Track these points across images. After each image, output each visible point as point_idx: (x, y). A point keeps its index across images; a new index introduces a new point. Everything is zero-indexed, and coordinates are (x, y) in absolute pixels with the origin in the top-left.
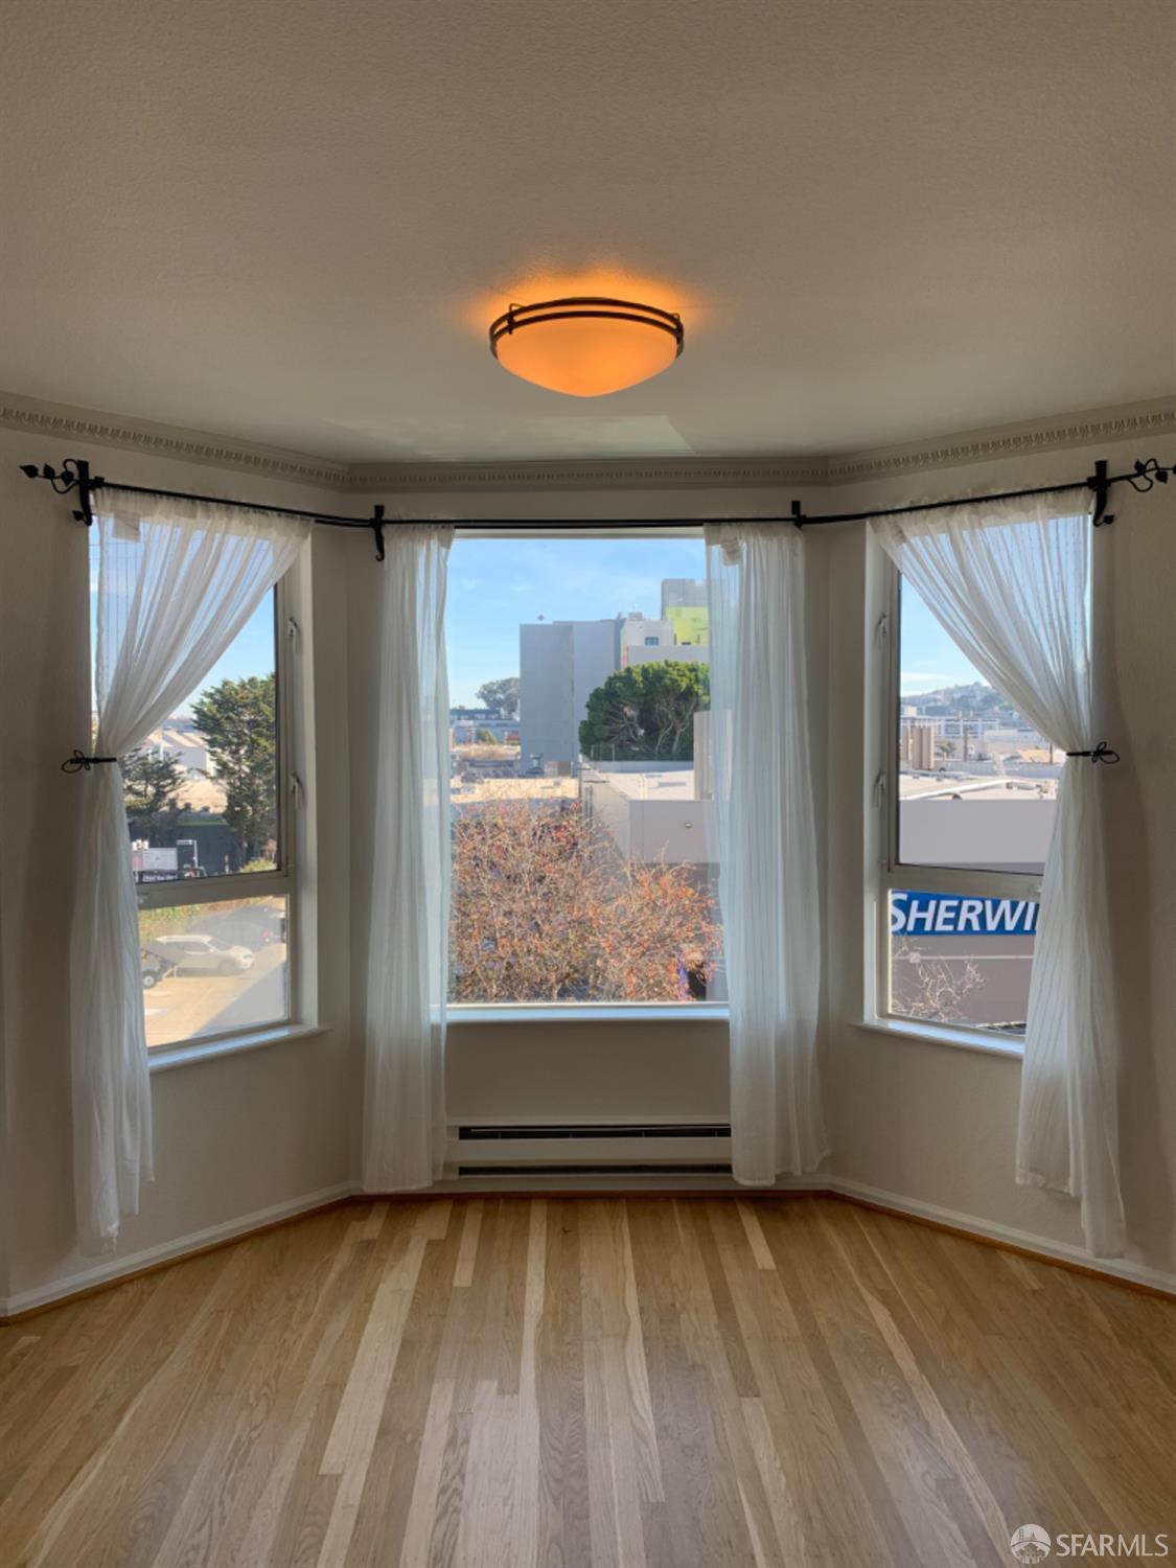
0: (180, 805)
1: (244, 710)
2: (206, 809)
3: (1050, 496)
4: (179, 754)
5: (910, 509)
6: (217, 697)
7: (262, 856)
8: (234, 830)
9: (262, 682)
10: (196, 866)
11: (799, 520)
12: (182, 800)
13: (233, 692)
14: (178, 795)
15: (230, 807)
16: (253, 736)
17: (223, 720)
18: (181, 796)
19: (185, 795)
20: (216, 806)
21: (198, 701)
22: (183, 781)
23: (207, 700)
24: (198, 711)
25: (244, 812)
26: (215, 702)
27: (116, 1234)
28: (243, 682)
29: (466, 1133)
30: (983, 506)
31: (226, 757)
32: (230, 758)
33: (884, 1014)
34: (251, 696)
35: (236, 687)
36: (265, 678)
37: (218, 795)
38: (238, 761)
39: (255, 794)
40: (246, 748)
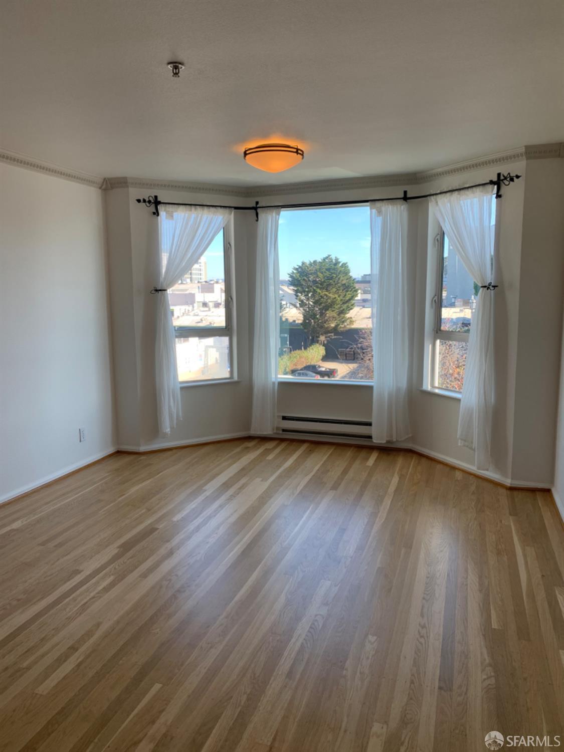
0: (284, 319)
1: (311, 276)
2: (294, 321)
3: (481, 187)
4: (283, 296)
5: (441, 193)
6: (299, 270)
7: (318, 343)
8: (306, 331)
9: (319, 262)
10: (288, 346)
11: (405, 198)
12: (285, 316)
13: (306, 268)
14: (282, 315)
15: (304, 321)
16: (315, 288)
17: (302, 281)
18: (284, 315)
19: (286, 315)
20: (298, 320)
21: (291, 272)
22: (285, 308)
23: (295, 271)
24: (291, 277)
25: (310, 322)
26: (299, 272)
27: (169, 433)
28: (311, 262)
29: (284, 418)
30: (462, 192)
31: (303, 298)
32: (304, 298)
33: (433, 386)
34: (314, 269)
35: (308, 265)
36: (321, 261)
37: (299, 315)
38: (308, 299)
39: (315, 315)
40: (311, 293)
